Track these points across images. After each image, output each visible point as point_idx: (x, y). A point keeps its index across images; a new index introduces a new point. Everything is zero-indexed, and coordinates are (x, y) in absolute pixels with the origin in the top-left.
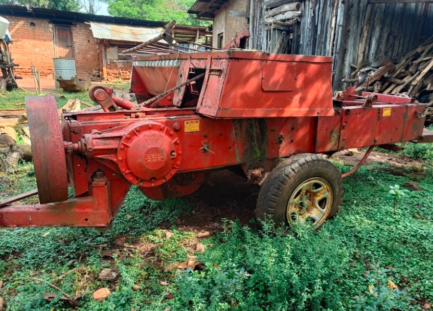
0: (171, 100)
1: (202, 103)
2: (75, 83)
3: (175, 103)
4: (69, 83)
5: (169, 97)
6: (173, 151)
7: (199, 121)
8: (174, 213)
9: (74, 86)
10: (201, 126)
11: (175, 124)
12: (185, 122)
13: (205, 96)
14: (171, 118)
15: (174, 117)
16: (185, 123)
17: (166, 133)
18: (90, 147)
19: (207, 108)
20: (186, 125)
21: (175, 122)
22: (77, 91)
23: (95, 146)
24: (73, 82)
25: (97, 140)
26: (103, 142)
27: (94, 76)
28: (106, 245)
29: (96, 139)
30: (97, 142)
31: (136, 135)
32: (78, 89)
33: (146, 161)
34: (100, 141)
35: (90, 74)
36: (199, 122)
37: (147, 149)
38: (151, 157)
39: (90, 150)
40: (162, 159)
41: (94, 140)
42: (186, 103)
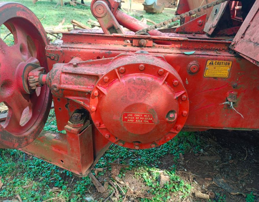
0: (202, 25)
1: (244, 34)
2: (153, 7)
3: (206, 29)
4: (149, 7)
5: (200, 21)
6: (172, 111)
7: (231, 63)
8: (181, 146)
9: (153, 9)
10: (233, 71)
11: (191, 63)
12: (209, 62)
13: (253, 24)
14: (186, 53)
15: (193, 52)
16: (208, 64)
17: (166, 80)
18: (55, 84)
19: (252, 45)
20: (208, 67)
21: (192, 60)
22: (153, 13)
23: (64, 84)
24: (152, 6)
25: (67, 76)
26: (75, 79)
27: (172, 4)
28: (101, 169)
29: (66, 73)
30: (66, 79)
31: (117, 78)
32: (155, 11)
33: (125, 120)
34: (71, 77)
35: (170, 3)
36: (230, 65)
37: (128, 105)
38: (133, 116)
39: (55, 89)
40: (150, 121)
41: (63, 76)
42: (221, 31)
